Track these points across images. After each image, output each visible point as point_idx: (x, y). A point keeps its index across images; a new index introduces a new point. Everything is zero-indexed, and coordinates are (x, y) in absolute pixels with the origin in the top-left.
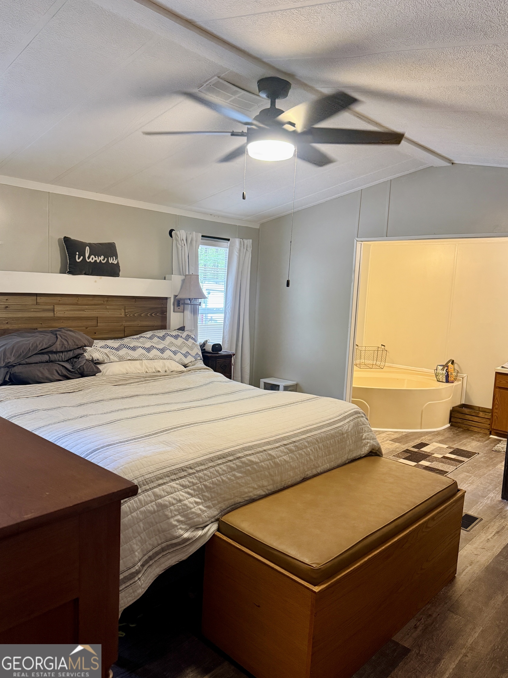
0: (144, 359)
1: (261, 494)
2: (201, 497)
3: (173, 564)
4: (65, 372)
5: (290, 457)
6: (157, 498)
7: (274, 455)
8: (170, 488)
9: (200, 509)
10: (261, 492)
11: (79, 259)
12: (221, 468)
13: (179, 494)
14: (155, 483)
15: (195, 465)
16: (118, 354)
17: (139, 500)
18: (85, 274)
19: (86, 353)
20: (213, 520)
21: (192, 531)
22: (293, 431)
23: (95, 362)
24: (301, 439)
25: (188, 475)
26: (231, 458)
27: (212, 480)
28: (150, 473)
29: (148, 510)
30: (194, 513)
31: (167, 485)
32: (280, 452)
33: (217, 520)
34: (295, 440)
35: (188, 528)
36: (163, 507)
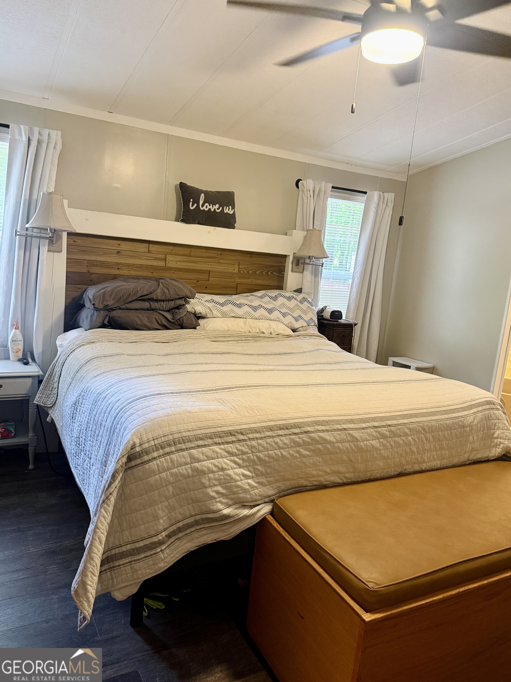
0: (249, 317)
1: (336, 481)
2: (251, 469)
3: (209, 543)
4: (165, 322)
5: (381, 444)
6: (193, 461)
7: (358, 437)
8: (211, 452)
9: (249, 484)
10: (336, 479)
11: (192, 206)
12: (281, 440)
13: (222, 461)
14: (194, 444)
15: (248, 431)
16: (222, 309)
17: (171, 460)
18: (199, 223)
19: (189, 305)
20: (267, 500)
21: (236, 509)
22: (390, 412)
23: (198, 315)
24: (401, 424)
25: (237, 441)
26: (297, 431)
27: (268, 453)
28: (189, 431)
29: (181, 472)
30: (240, 488)
31: (208, 448)
32: (366, 434)
33: (272, 501)
34: (390, 424)
35: (231, 503)
36: (200, 473)
